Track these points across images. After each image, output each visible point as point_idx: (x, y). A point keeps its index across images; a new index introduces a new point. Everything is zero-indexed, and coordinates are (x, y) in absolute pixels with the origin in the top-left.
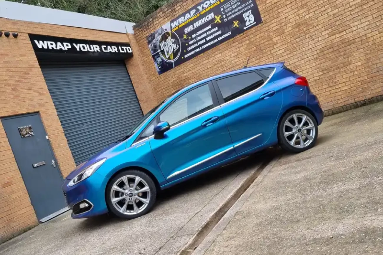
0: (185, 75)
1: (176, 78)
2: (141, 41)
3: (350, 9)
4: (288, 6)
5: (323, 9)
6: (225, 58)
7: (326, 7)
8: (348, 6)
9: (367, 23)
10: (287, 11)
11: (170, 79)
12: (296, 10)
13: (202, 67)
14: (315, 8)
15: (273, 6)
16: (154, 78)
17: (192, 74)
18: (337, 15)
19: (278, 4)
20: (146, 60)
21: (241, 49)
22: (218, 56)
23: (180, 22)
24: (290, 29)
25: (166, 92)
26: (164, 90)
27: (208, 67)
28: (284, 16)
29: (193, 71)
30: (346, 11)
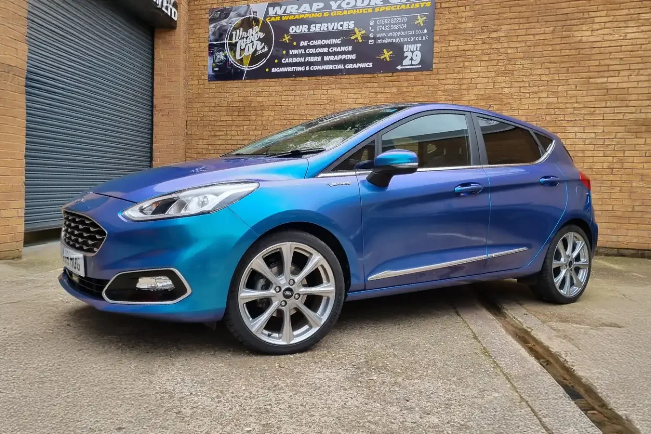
0: (260, 99)
1: (241, 99)
2: (196, 12)
3: (575, 105)
4: (483, 63)
5: (535, 89)
6: (344, 100)
7: (540, 87)
8: (574, 100)
9: (593, 135)
10: (479, 69)
11: (228, 94)
12: (493, 75)
13: (298, 98)
14: (523, 82)
15: (459, 53)
16: (196, 82)
17: (272, 103)
18: (553, 107)
19: (468, 53)
20: (193, 45)
21: (379, 96)
22: (335, 92)
23: (288, 11)
24: (472, 98)
25: (210, 114)
26: (207, 109)
27: (309, 102)
28: (471, 75)
29: (278, 99)
30: (568, 105)
